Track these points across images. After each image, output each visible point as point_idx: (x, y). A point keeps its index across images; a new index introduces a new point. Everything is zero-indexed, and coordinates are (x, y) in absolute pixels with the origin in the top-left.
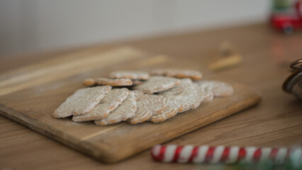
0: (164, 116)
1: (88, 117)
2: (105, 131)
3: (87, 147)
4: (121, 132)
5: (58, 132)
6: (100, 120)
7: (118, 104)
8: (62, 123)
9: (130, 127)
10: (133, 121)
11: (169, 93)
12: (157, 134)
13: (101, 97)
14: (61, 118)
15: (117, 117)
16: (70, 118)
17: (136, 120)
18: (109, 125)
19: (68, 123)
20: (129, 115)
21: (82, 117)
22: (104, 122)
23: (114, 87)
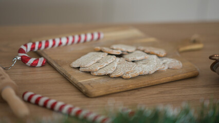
0: (130, 76)
1: (87, 69)
2: (93, 79)
3: (80, 86)
4: (102, 81)
5: (69, 75)
6: (93, 72)
7: (106, 64)
8: (73, 70)
9: (109, 79)
10: (111, 76)
11: (140, 62)
12: (122, 85)
13: (99, 59)
14: (74, 68)
15: (103, 72)
16: (79, 68)
17: (113, 75)
18: (97, 76)
19: (77, 71)
20: (109, 72)
21: (84, 69)
22: (96, 74)
23: (109, 54)
